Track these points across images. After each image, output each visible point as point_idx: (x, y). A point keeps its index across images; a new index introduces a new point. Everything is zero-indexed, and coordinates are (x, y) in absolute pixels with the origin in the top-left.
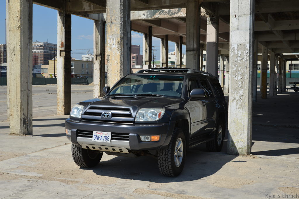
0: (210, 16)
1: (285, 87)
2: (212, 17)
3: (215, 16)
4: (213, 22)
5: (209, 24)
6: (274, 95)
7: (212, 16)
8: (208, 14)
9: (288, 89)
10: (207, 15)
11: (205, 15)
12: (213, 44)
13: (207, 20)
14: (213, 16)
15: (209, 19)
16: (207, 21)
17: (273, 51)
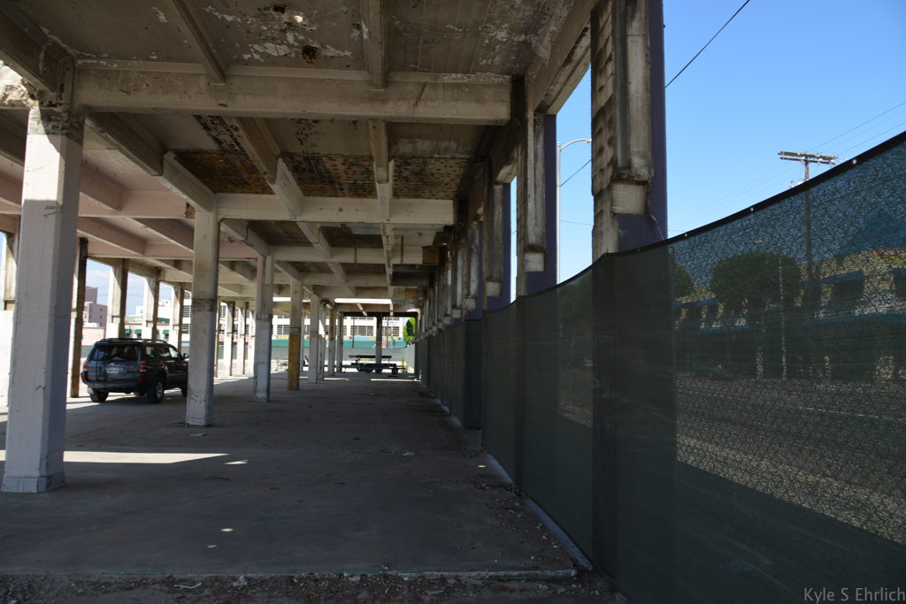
0: (41, 104)
1: (341, 364)
2: (48, 106)
3: (61, 104)
4: (53, 127)
5: (36, 131)
6: (317, 379)
7: (50, 102)
8: (32, 97)
9: (346, 367)
10: (30, 101)
11: (24, 98)
12: (47, 208)
13: (31, 116)
14: (51, 105)
15: (38, 116)
16: (30, 121)
17: (315, 293)
